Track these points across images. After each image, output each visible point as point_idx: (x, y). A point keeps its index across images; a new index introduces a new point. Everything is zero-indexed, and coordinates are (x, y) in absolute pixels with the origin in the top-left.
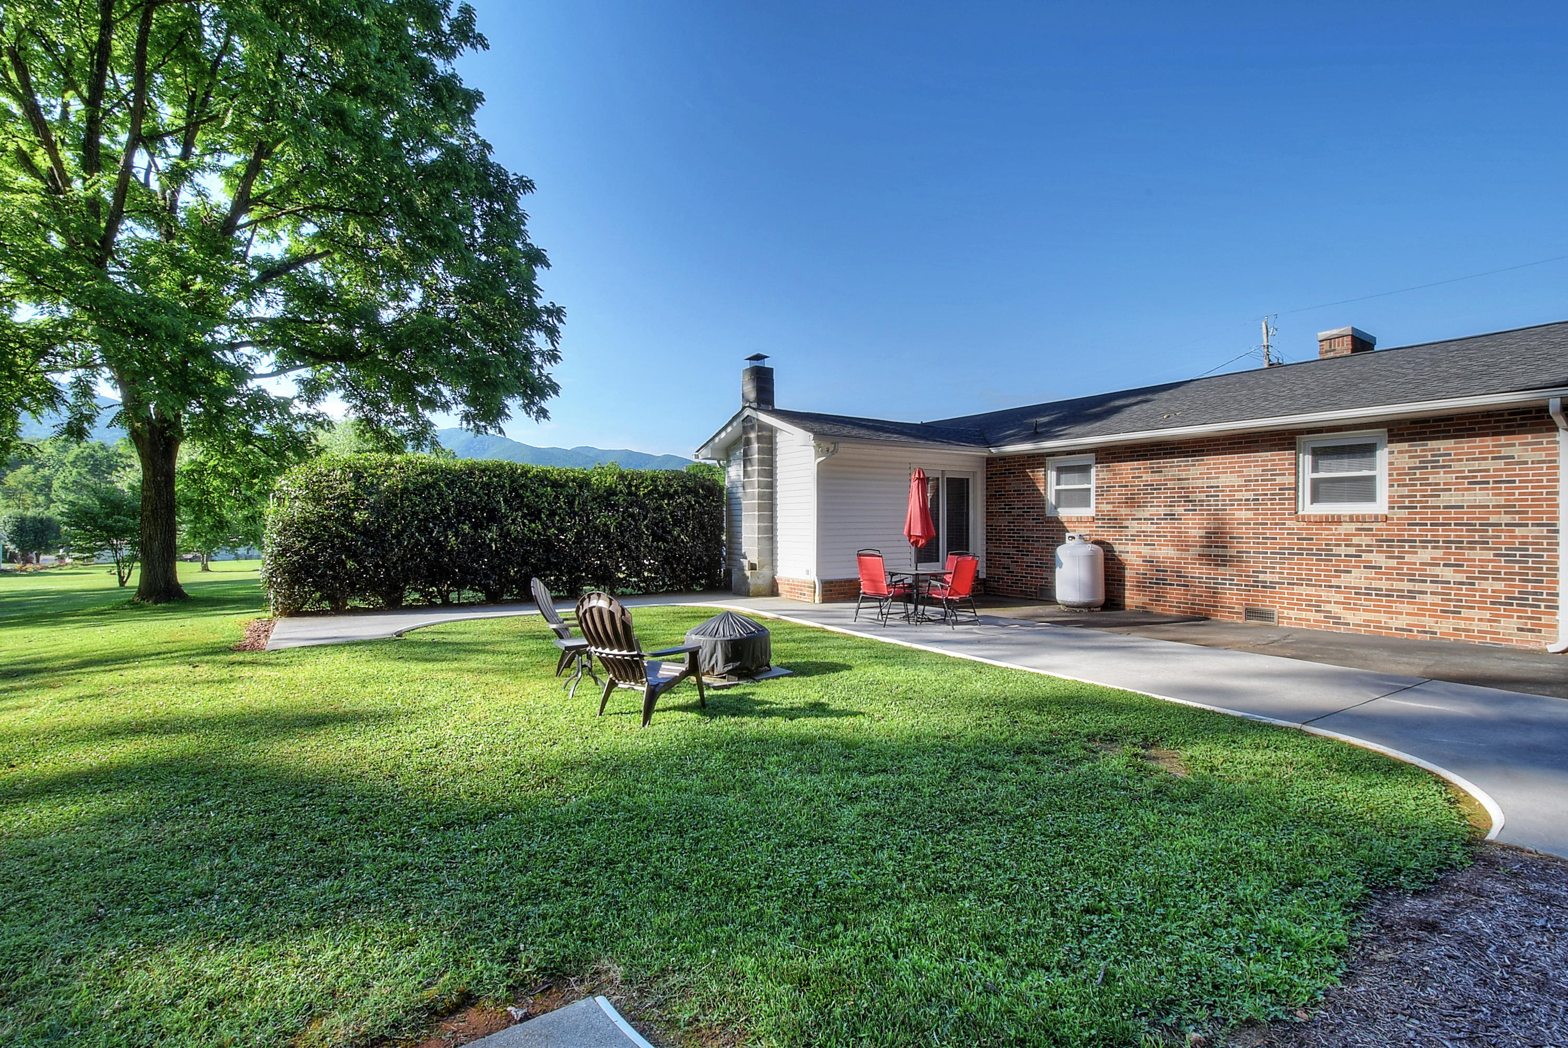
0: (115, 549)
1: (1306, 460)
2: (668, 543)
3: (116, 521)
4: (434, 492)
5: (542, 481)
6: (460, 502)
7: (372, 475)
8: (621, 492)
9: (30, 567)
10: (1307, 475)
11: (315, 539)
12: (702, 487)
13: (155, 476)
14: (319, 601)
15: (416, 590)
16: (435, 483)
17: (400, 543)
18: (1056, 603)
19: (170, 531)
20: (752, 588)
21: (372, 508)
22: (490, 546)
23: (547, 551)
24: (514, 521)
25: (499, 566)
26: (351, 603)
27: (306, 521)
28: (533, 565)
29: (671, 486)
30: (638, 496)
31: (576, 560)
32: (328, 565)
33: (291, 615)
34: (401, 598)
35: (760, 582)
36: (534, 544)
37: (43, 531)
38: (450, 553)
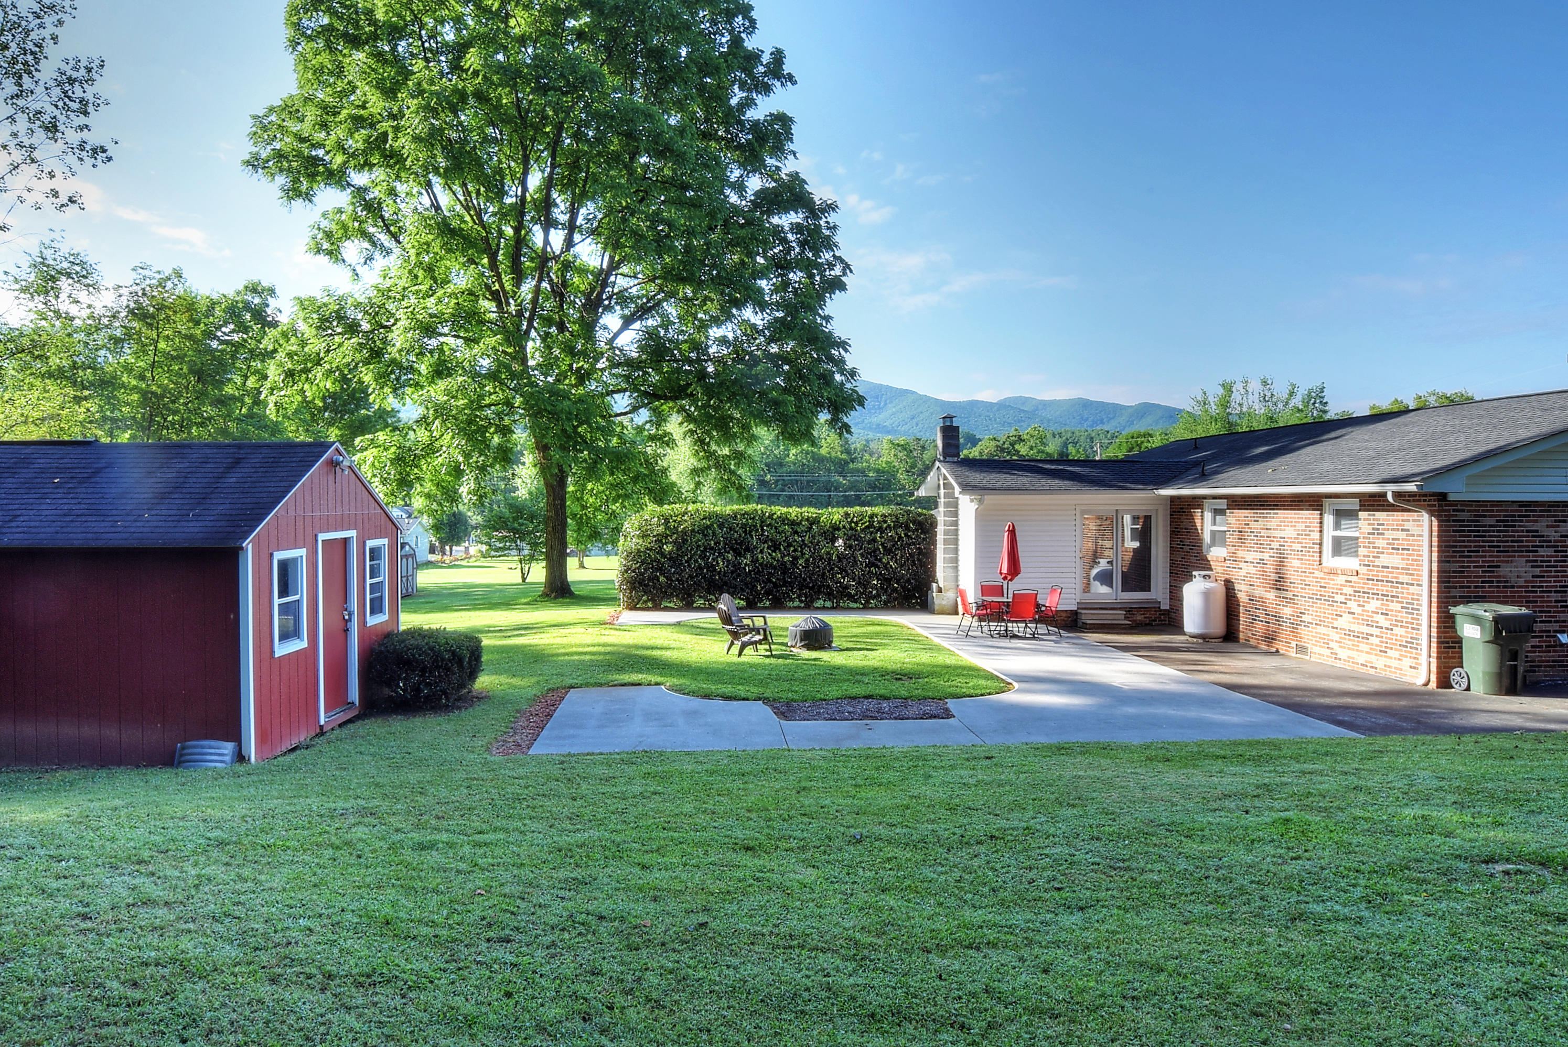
0: (520, 550)
1: (1329, 519)
2: (879, 568)
3: (521, 525)
4: (710, 532)
5: (784, 521)
6: (726, 538)
7: (675, 521)
8: (844, 527)
9: (447, 559)
10: (1330, 532)
11: (643, 563)
12: (914, 523)
13: (554, 500)
14: (645, 602)
15: (700, 597)
16: (712, 525)
17: (689, 566)
18: (1184, 634)
19: (564, 544)
20: (936, 608)
21: (675, 542)
22: (744, 569)
23: (784, 573)
24: (762, 552)
25: (751, 583)
26: (664, 604)
27: (639, 551)
28: (774, 584)
29: (885, 522)
30: (856, 531)
31: (805, 580)
32: (650, 579)
33: (631, 609)
34: (693, 602)
35: (944, 603)
36: (774, 568)
37: (455, 524)
38: (719, 573)
